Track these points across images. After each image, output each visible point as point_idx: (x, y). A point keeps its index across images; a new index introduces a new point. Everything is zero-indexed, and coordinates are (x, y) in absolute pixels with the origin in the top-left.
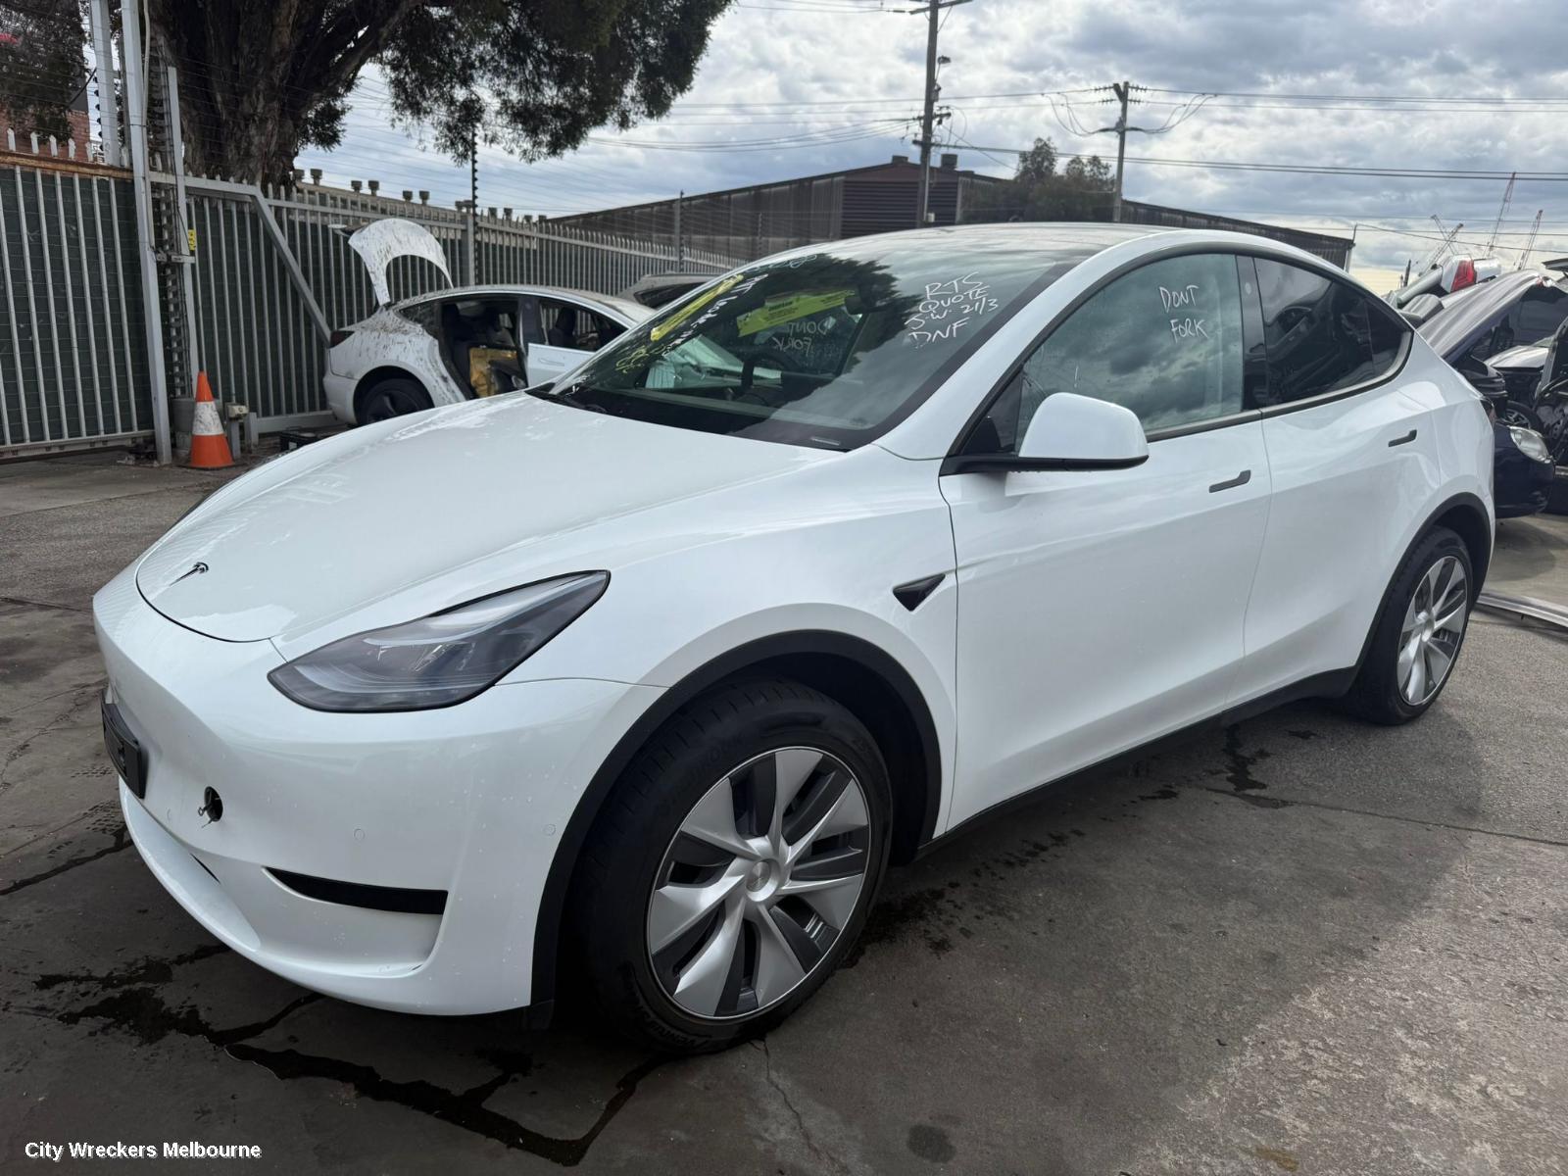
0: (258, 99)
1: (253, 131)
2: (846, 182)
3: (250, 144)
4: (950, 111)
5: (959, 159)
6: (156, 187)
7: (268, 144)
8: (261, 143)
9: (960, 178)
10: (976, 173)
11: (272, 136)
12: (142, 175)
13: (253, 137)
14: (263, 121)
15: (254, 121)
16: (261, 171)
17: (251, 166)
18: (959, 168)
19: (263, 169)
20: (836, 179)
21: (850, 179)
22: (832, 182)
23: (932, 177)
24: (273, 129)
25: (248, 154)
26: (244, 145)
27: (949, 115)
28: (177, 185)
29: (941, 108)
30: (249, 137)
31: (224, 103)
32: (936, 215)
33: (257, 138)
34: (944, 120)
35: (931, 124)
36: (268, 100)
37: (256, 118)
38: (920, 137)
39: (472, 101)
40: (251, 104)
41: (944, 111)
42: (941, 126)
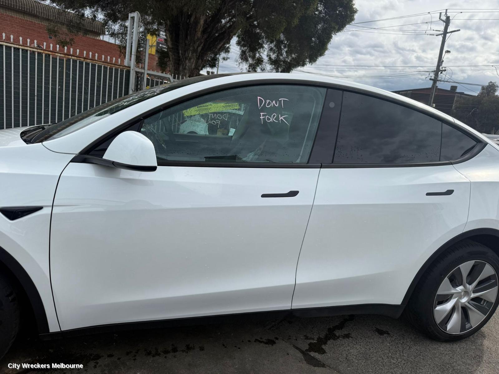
0: (190, 52)
1: (187, 62)
2: (412, 93)
3: (186, 65)
4: (446, 69)
5: (458, 88)
6: (137, 73)
7: (191, 66)
8: (189, 65)
9: (456, 94)
10: (465, 93)
11: (193, 63)
12: (132, 69)
13: (187, 63)
14: (190, 59)
15: (188, 59)
16: (188, 73)
17: (186, 72)
18: (458, 90)
19: (189, 73)
20: (408, 92)
21: (414, 92)
22: (407, 93)
23: (436, 92)
24: (193, 61)
25: (185, 69)
26: (184, 65)
27: (445, 70)
28: (144, 73)
29: (442, 68)
30: (186, 63)
31: (181, 53)
32: (436, 105)
33: (188, 64)
34: (443, 72)
35: (438, 73)
36: (192, 53)
37: (188, 58)
38: (433, 78)
39: (260, 58)
40: (188, 53)
41: (444, 69)
42: (442, 74)
